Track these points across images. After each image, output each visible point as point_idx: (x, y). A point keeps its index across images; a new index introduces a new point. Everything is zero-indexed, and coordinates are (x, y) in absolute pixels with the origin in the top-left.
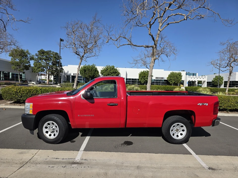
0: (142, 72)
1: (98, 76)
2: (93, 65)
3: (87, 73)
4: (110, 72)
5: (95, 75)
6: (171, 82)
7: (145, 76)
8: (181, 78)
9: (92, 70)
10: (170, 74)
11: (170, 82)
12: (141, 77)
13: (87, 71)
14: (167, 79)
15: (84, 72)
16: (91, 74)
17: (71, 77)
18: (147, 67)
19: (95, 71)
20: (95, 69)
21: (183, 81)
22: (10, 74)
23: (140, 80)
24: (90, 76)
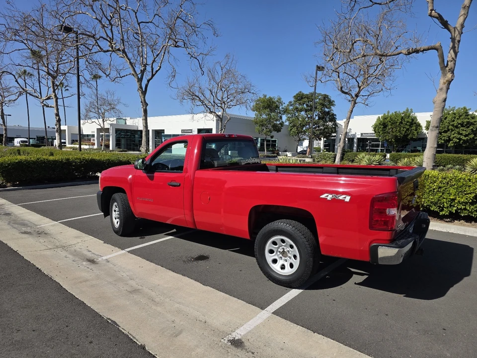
1: (416, 135)
2: (408, 110)
3: (390, 130)
4: (453, 125)
5: (408, 135)
9: (401, 123)
13: (390, 127)
15: (384, 128)
16: (400, 132)
17: (355, 140)
19: (410, 126)
20: (411, 121)
22: (259, 139)
24: (396, 136)
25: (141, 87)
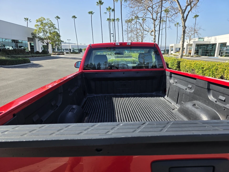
25: (183, 17)
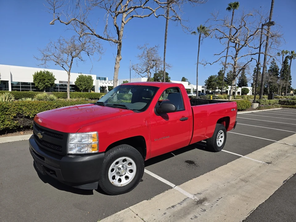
0: (37, 72)
6: (82, 88)
7: (44, 80)
8: (92, 83)
10: (78, 77)
11: (80, 88)
12: (38, 80)
14: (75, 84)
18: (63, 67)
21: (94, 86)
23: (36, 85)
